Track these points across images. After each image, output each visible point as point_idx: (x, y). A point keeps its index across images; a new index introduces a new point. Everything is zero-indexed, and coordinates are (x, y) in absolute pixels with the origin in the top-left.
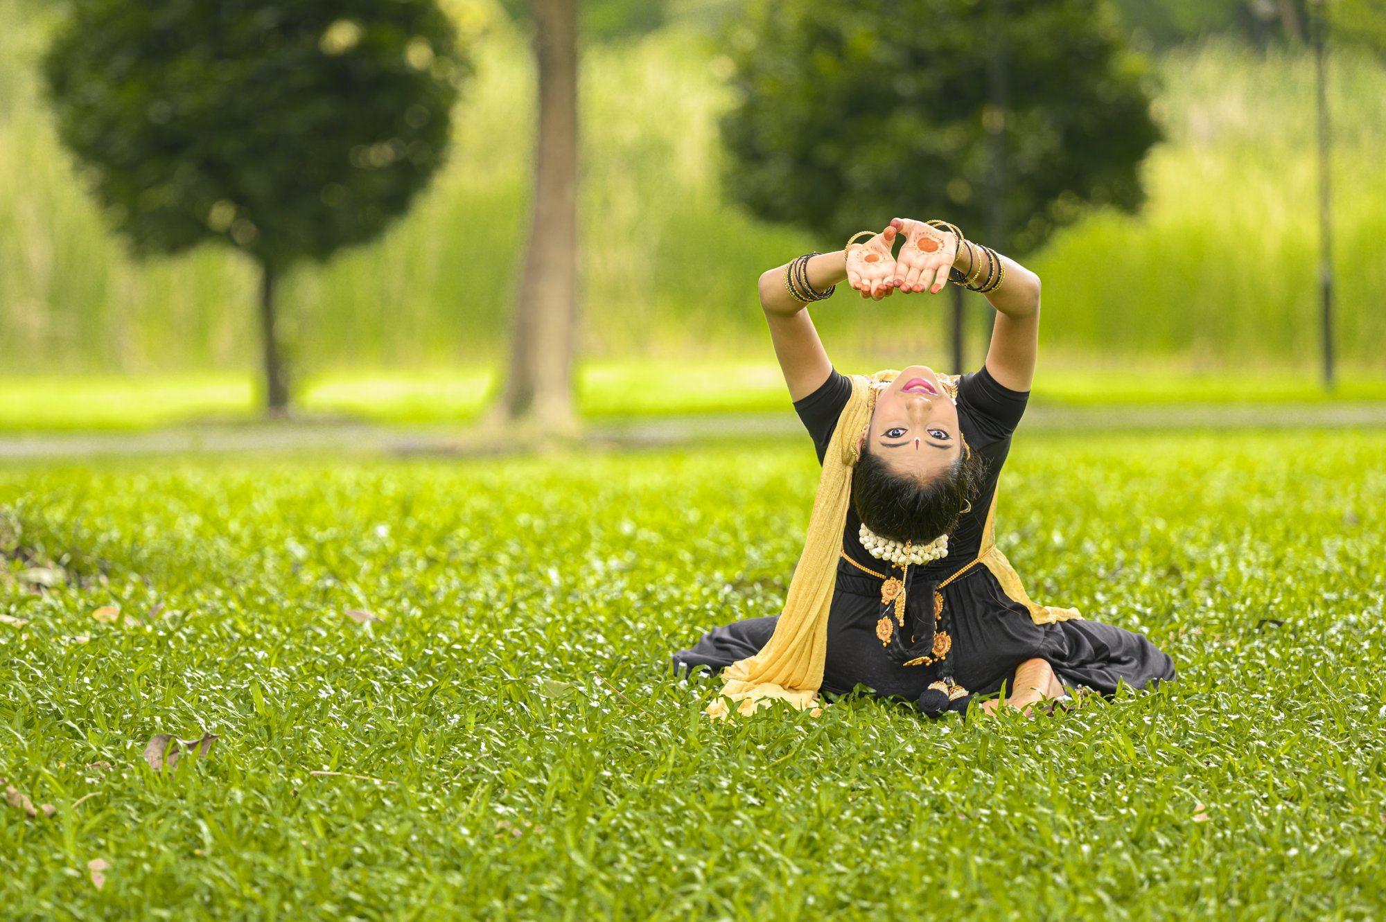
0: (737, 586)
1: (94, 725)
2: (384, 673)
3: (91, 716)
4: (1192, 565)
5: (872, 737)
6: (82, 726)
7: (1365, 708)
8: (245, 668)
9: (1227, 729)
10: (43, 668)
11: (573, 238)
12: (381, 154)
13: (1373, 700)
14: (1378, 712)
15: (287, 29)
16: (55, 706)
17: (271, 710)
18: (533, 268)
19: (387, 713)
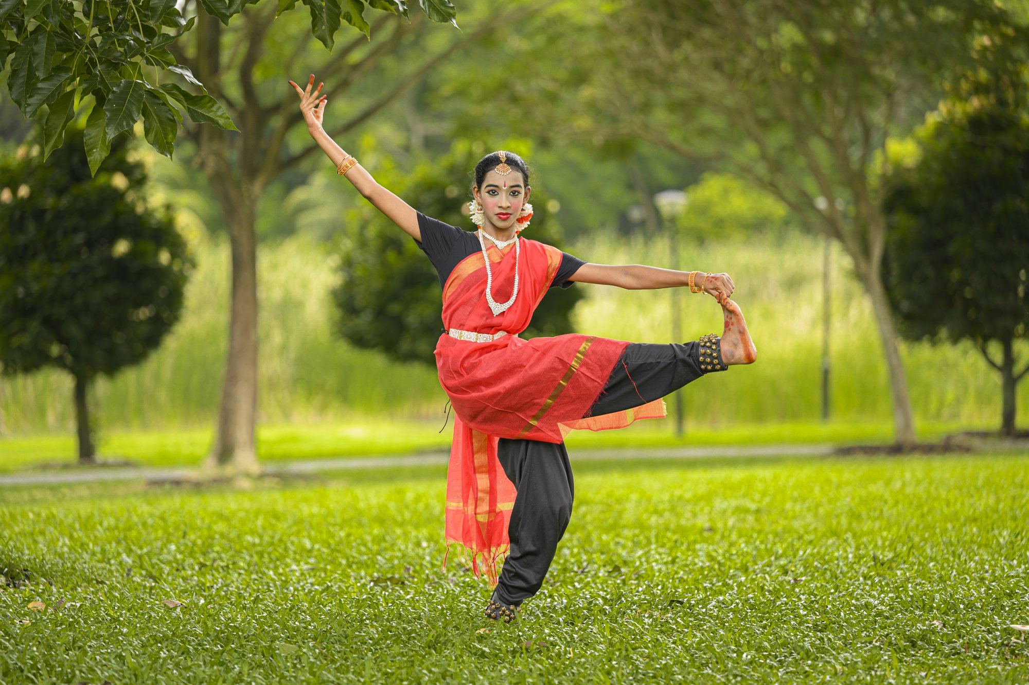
0: (376, 582)
1: (41, 675)
2: (194, 641)
3: (38, 669)
4: (625, 563)
5: (465, 676)
6: (34, 675)
7: (735, 655)
8: (118, 639)
9: (660, 668)
10: (9, 641)
11: (254, 364)
12: (144, 313)
13: (738, 650)
14: (742, 657)
15: (90, 244)
16: (19, 664)
17: (137, 665)
18: (231, 378)
19: (199, 666)
